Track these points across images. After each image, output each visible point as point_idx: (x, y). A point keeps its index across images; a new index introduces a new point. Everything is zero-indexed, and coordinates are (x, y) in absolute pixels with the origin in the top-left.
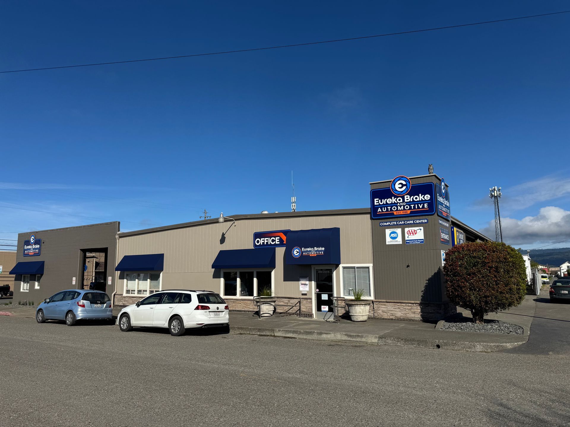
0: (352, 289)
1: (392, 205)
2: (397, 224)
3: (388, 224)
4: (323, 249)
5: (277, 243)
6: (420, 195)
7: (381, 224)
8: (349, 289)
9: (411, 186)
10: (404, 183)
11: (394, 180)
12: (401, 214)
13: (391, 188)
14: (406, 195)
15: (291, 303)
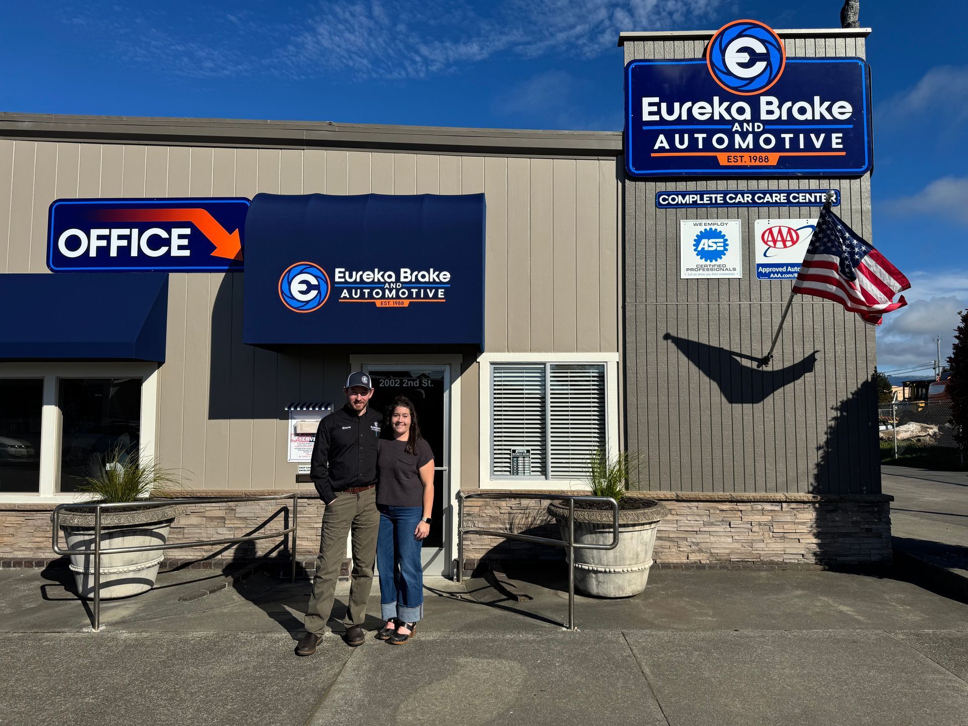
0: (528, 451)
1: (713, 126)
2: (726, 202)
3: (691, 200)
4: (445, 276)
5: (175, 252)
6: (817, 99)
7: (664, 200)
8: (514, 451)
9: (784, 61)
10: (760, 48)
11: (721, 34)
12: (743, 164)
13: (708, 62)
14: (765, 94)
15: (240, 518)
